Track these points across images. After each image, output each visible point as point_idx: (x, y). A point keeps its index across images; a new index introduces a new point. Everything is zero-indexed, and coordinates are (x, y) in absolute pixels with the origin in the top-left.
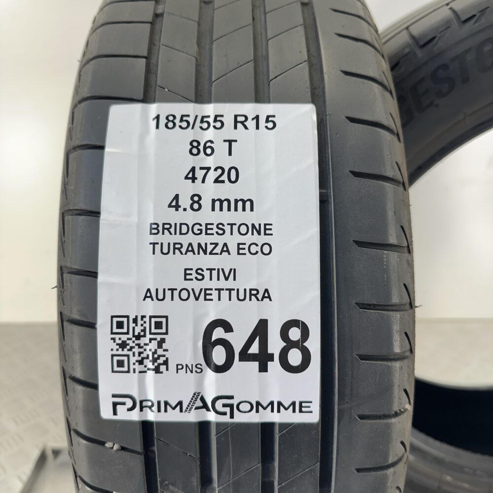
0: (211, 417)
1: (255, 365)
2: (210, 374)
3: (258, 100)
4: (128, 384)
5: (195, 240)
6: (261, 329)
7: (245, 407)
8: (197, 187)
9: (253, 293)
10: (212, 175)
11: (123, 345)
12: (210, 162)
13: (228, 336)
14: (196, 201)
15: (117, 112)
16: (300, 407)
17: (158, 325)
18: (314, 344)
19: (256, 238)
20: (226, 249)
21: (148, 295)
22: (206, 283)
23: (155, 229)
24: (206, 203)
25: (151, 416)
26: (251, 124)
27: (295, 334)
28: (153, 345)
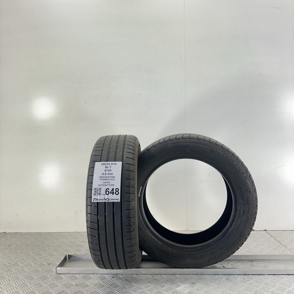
0: (106, 201)
1: (112, 194)
2: (106, 195)
3: (115, 161)
4: (96, 197)
5: (105, 178)
6: (113, 189)
7: (111, 200)
8: (106, 172)
9: (112, 185)
10: (108, 171)
11: (95, 192)
12: (108, 169)
13: (109, 190)
14: (106, 174)
15: (96, 163)
16: (118, 199)
17: (100, 189)
18: (119, 191)
19: (113, 178)
20: (109, 179)
21: (99, 185)
22: (106, 184)
23: (100, 177)
24: (107, 174)
25: (98, 201)
26: (113, 164)
27: (117, 190)
28: (99, 192)
